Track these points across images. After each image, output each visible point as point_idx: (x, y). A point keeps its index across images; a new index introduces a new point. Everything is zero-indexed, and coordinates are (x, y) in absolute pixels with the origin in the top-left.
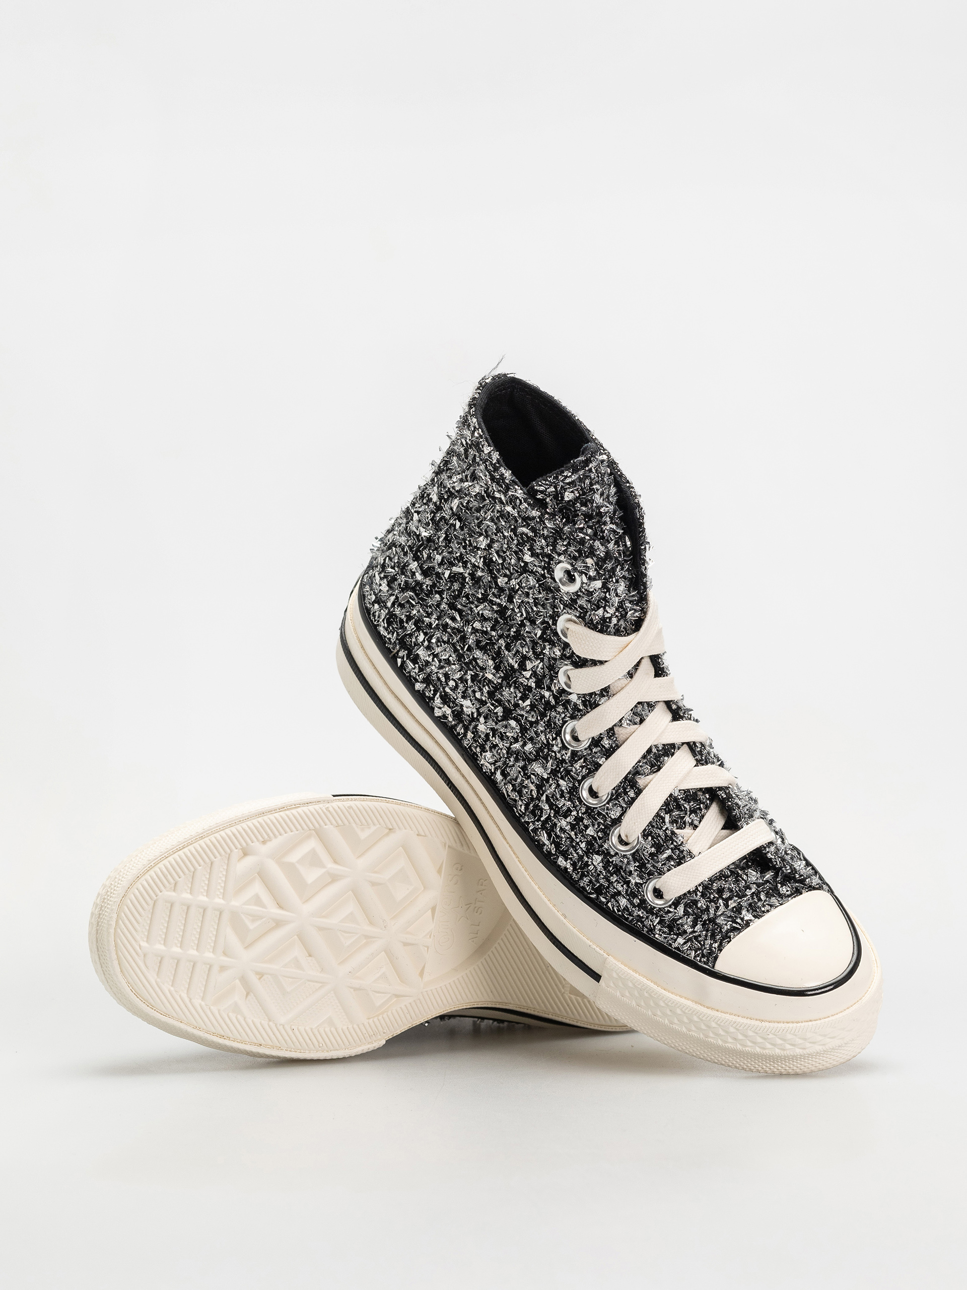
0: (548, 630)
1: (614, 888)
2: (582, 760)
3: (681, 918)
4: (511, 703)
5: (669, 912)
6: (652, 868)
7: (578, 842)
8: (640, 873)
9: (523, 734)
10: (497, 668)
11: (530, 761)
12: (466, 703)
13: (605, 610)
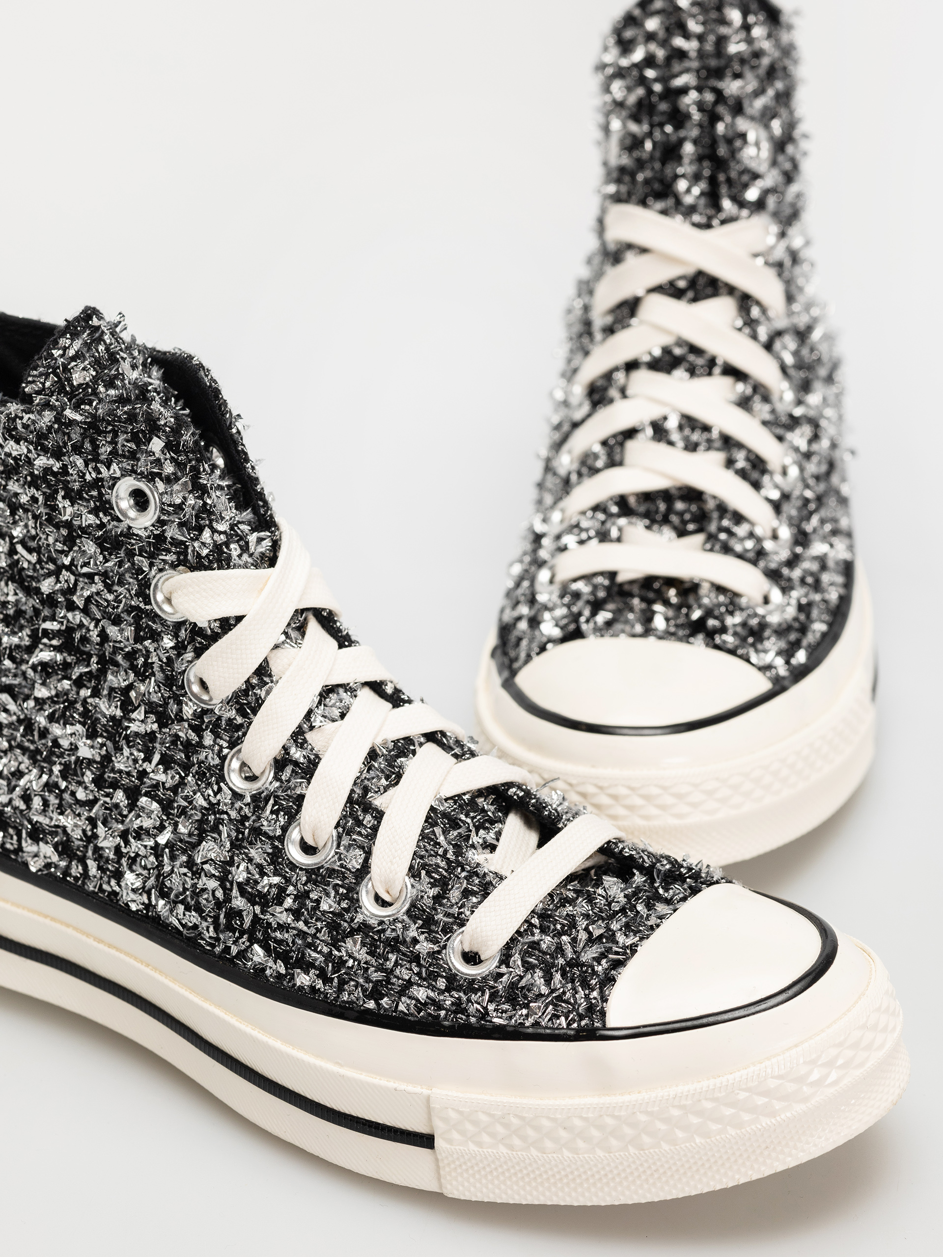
0: (143, 618)
1: (399, 978)
2: (272, 801)
3: (521, 977)
4: (133, 776)
5: (501, 975)
6: (445, 919)
7: (315, 934)
8: (429, 935)
9: (168, 815)
10: (92, 735)
11: (195, 846)
12: (67, 821)
13: (214, 531)
